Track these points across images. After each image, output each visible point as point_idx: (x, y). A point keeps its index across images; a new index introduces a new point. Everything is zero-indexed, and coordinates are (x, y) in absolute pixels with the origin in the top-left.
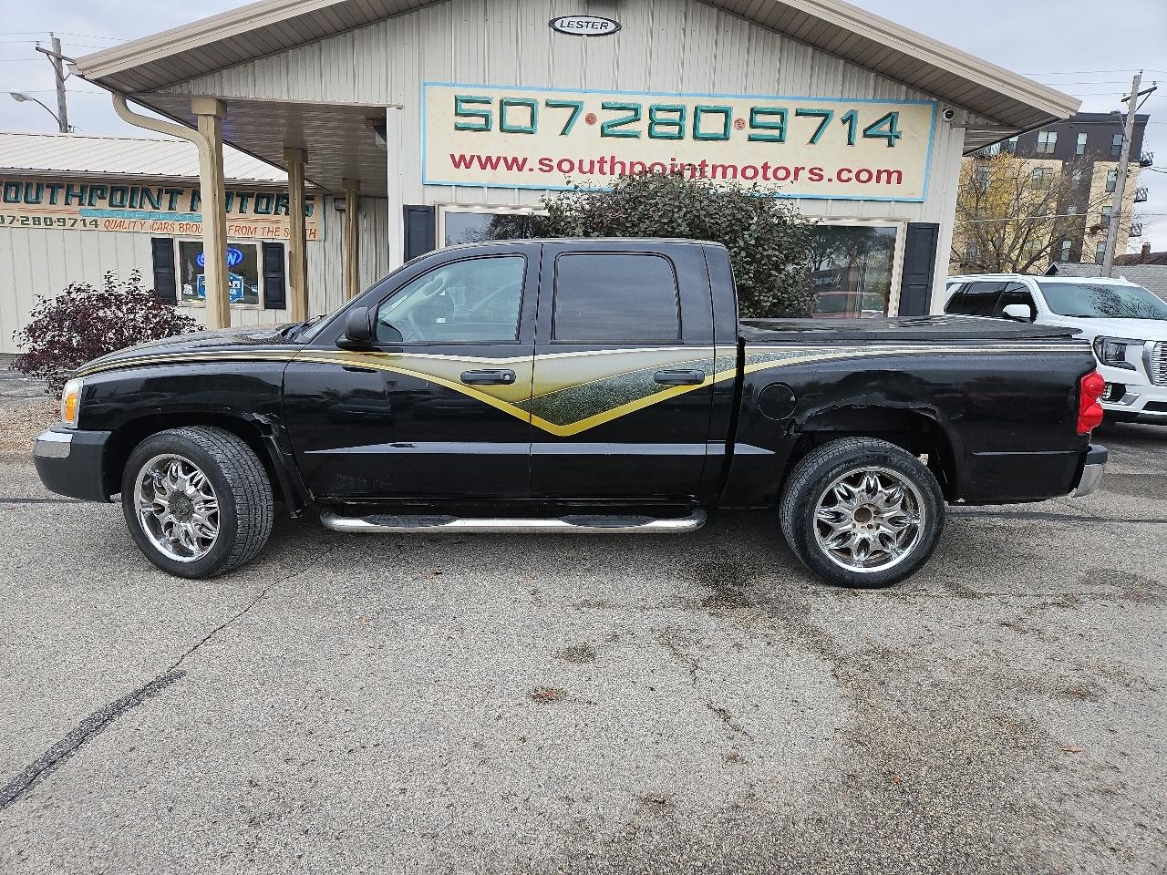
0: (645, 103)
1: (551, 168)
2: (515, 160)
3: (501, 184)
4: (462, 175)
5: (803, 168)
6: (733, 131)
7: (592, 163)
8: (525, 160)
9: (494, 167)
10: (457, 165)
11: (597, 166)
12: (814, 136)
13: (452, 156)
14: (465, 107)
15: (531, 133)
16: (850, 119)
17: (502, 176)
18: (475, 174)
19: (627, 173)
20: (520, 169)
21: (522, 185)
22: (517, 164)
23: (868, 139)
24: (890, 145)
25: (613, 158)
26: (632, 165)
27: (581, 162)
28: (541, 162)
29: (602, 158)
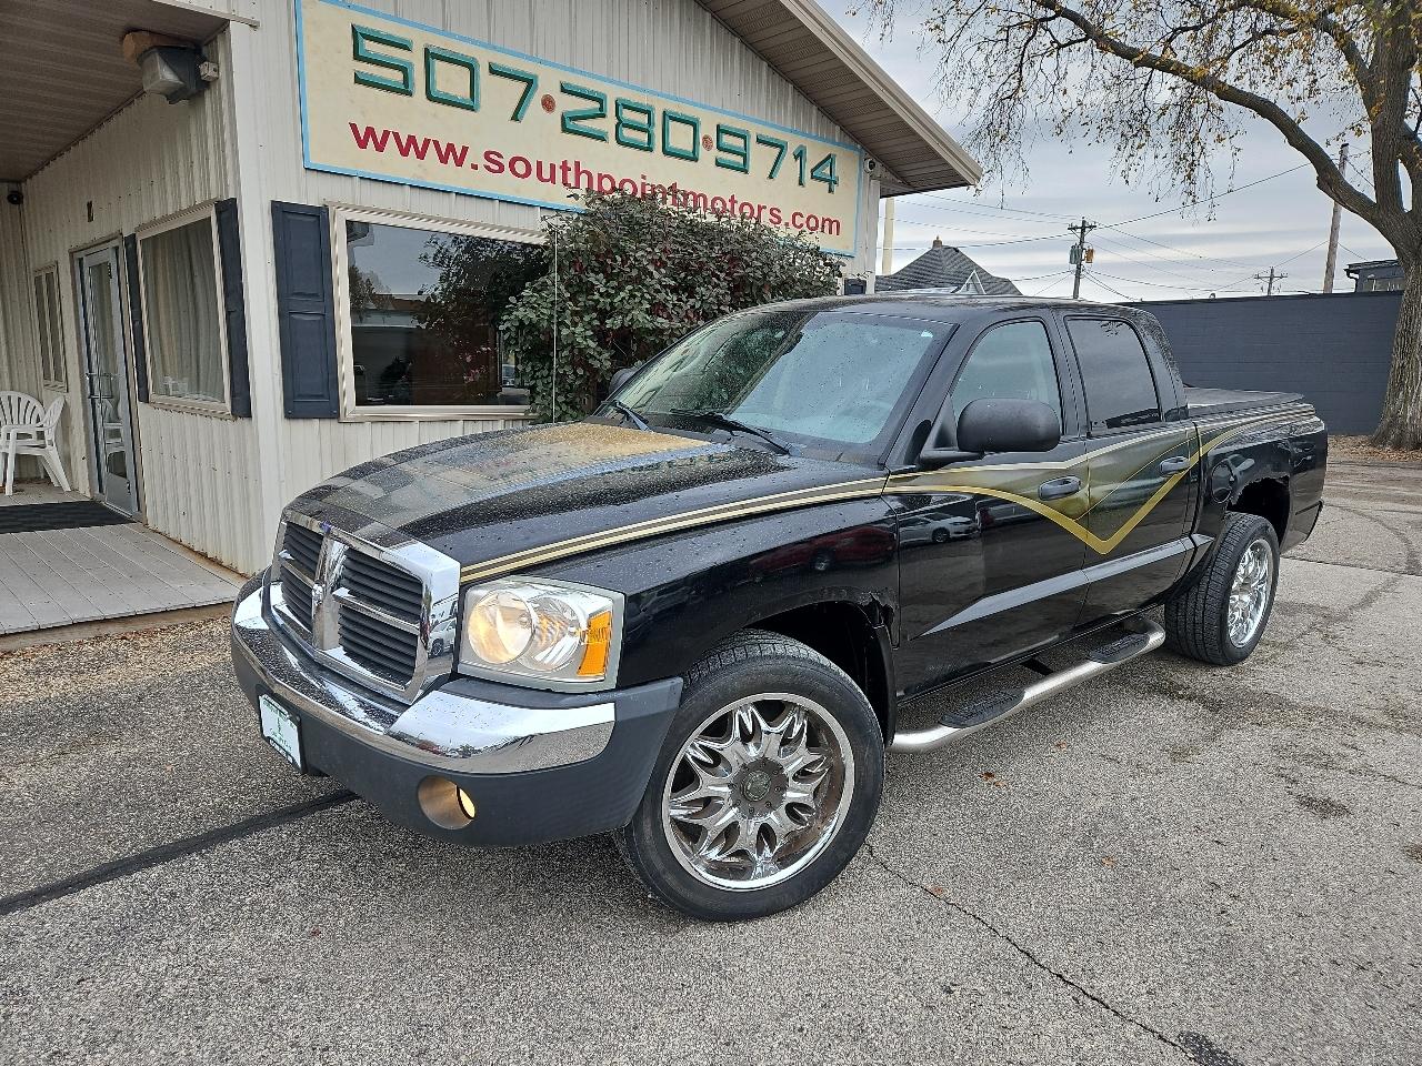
0: (612, 94)
1: (501, 169)
2: (451, 147)
3: (429, 183)
4: (370, 161)
5: (765, 207)
6: (702, 150)
7: (553, 167)
8: (465, 150)
9: (421, 155)
10: (362, 144)
11: (559, 174)
12: (773, 171)
13: (354, 127)
14: (370, 47)
15: (471, 108)
16: (799, 155)
17: (432, 170)
18: (391, 163)
19: (595, 188)
20: (459, 162)
21: (462, 187)
22: (453, 155)
23: (817, 182)
24: (830, 191)
25: (577, 164)
26: (601, 177)
27: (539, 164)
28: (487, 155)
29: (565, 163)
